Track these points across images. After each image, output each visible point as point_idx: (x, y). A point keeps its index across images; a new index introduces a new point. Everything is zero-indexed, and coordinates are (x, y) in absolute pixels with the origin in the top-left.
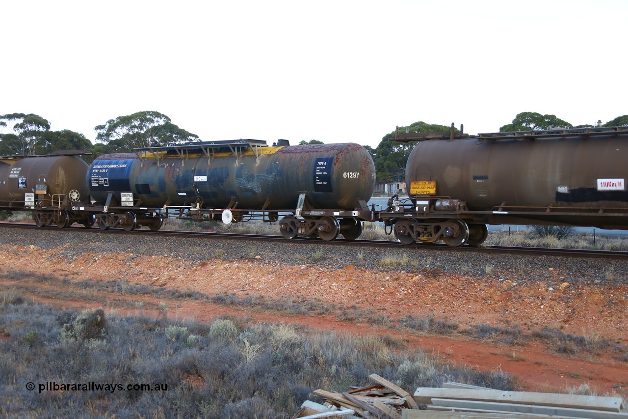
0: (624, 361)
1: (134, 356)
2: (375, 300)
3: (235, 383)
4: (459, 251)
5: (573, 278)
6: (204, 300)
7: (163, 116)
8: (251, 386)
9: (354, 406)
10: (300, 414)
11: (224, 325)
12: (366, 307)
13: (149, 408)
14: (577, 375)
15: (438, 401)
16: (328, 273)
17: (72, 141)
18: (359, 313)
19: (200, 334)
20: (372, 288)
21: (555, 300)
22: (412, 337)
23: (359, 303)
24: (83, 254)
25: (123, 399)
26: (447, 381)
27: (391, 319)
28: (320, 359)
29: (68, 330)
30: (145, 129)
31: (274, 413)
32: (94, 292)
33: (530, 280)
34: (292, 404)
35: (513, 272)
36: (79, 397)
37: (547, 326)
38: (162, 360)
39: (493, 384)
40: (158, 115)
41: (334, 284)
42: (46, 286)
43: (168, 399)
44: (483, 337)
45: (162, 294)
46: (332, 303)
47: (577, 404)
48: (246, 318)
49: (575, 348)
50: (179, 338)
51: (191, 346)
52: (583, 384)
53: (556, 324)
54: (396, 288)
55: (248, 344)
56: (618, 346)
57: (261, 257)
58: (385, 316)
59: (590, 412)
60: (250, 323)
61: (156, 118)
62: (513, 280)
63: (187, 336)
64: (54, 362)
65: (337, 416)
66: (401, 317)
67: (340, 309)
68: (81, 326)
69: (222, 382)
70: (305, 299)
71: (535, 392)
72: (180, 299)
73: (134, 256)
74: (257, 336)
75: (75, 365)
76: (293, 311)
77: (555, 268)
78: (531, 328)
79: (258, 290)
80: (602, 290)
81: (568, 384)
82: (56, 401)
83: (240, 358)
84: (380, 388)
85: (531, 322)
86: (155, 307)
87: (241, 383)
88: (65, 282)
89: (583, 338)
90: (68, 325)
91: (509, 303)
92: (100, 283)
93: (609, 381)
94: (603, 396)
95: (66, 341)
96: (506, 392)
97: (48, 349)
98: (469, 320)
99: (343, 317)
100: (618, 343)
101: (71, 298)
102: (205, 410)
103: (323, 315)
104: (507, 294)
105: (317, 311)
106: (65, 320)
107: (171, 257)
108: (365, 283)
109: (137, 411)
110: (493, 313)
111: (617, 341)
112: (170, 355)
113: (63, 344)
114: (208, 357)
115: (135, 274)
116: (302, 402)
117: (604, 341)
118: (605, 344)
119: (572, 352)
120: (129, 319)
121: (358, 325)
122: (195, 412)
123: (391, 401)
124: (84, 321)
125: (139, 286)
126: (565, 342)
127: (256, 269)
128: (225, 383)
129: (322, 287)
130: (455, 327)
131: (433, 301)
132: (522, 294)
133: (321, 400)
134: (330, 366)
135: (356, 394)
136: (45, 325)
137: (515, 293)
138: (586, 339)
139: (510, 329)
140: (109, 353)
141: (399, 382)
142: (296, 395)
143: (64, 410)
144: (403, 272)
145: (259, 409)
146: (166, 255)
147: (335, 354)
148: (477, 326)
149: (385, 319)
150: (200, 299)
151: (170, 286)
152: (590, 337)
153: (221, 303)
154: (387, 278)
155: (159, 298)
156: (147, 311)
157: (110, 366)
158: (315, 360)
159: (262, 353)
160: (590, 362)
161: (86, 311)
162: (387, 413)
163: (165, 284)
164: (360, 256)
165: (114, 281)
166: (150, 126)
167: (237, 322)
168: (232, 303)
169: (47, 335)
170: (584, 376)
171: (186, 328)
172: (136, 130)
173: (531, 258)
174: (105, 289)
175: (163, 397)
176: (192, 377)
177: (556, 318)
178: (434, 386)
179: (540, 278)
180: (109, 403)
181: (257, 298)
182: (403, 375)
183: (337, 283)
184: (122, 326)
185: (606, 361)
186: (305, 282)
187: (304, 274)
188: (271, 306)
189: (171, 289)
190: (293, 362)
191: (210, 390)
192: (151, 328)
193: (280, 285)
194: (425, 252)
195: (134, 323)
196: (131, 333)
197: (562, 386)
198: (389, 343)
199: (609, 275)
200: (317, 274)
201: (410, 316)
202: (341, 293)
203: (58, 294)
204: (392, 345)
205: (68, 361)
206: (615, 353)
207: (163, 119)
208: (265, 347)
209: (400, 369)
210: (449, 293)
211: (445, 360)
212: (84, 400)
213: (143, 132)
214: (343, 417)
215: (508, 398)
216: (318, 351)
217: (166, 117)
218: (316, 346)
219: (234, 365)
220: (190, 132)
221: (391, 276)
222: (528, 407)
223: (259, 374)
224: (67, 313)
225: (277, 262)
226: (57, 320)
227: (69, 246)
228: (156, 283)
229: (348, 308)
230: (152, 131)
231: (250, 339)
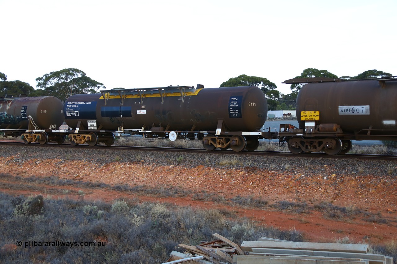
0: (370, 222)
1: (63, 225)
2: (216, 187)
3: (128, 241)
4: (269, 155)
5: (338, 171)
6: (108, 188)
7: (81, 71)
8: (138, 242)
9: (204, 254)
10: (170, 260)
11: (121, 204)
12: (211, 191)
13: (72, 258)
14: (341, 231)
15: (256, 249)
16: (187, 170)
17: (21, 88)
18: (207, 195)
19: (105, 210)
20: (214, 179)
21: (328, 185)
22: (240, 210)
23: (206, 189)
24: (29, 160)
25: (55, 252)
26: (261, 237)
27: (227, 198)
28: (182, 225)
29: (19, 209)
30: (69, 80)
31: (153, 259)
32: (36, 184)
33: (313, 173)
34: (164, 253)
35: (302, 168)
36: (26, 252)
37: (323, 202)
38: (81, 227)
39: (290, 238)
40: (77, 71)
41: (191, 177)
42: (5, 181)
43: (84, 252)
44: (284, 209)
45: (80, 185)
46: (189, 189)
47: (341, 249)
48: (134, 199)
49: (340, 214)
50: (92, 213)
51: (99, 218)
52: (345, 236)
53: (329, 200)
54: (229, 179)
55: (136, 216)
56: (366, 213)
57: (144, 160)
58: (223, 197)
59: (349, 254)
60: (137, 203)
61: (76, 73)
62: (302, 173)
63: (97, 211)
64: (9, 230)
65: (192, 260)
66: (233, 197)
67: (195, 192)
68: (28, 207)
69: (119, 241)
70: (172, 187)
71: (316, 242)
72: (92, 188)
73: (62, 161)
74: (142, 211)
75: (23, 232)
76: (164, 194)
77: (328, 165)
78: (313, 202)
79: (142, 182)
80: (356, 178)
81: (336, 237)
82: (11, 255)
83: (131, 225)
84: (219, 242)
85: (313, 199)
86: (76, 193)
87: (132, 241)
88: (17, 178)
89: (345, 208)
90: (19, 206)
91: (300, 187)
92: (40, 178)
93: (361, 234)
94: (357, 244)
95: (17, 216)
96: (298, 243)
97: (5, 221)
98: (275, 198)
99: (196, 198)
100: (366, 211)
101: (21, 188)
102: (109, 259)
103: (184, 197)
104: (298, 182)
105: (180, 194)
106: (17, 203)
107: (86, 161)
108: (210, 176)
109: (64, 260)
110: (290, 194)
111: (365, 210)
112: (86, 224)
113: (16, 218)
114: (110, 224)
115: (63, 173)
116: (171, 252)
117: (358, 210)
118: (358, 212)
119: (338, 217)
120: (59, 201)
121: (206, 203)
122: (102, 260)
123: (227, 250)
124: (29, 203)
125: (66, 180)
126: (334, 211)
127: (141, 168)
128: (121, 241)
129: (183, 179)
130: (266, 203)
131: (252, 187)
132: (307, 182)
133: (182, 250)
134: (188, 229)
135: (205, 246)
136: (3, 206)
137: (304, 181)
138: (347, 209)
139: (300, 204)
140: (46, 223)
141: (232, 238)
142: (167, 247)
143: (16, 261)
144: (234, 169)
145: (143, 257)
146: (83, 160)
147: (192, 221)
148: (280, 202)
149: (223, 199)
150: (105, 187)
151: (86, 180)
152: (349, 208)
153: (119, 190)
154: (224, 173)
155: (79, 187)
156: (71, 196)
157: (47, 232)
158: (178, 225)
159: (145, 221)
160: (349, 223)
161: (31, 196)
162: (224, 257)
163: (82, 179)
164: (207, 159)
165: (49, 177)
166: (72, 78)
167: (129, 202)
168: (126, 190)
169: (5, 212)
170: (346, 232)
171: (96, 207)
172: (63, 81)
173: (313, 159)
174: (43, 183)
175: (81, 251)
176: (100, 238)
177: (329, 196)
178: (253, 240)
179: (319, 172)
180: (46, 255)
181: (141, 187)
182: (234, 234)
183: (193, 176)
184: (54, 206)
185: (359, 222)
186: (172, 176)
187: (171, 171)
188: (151, 192)
189: (86, 181)
190: (164, 227)
191: (111, 246)
192: (73, 206)
193: (156, 178)
194: (247, 156)
195: (63, 203)
196: (61, 211)
197: (332, 238)
198: (225, 213)
199: (361, 169)
200: (179, 171)
201: (238, 197)
202: (195, 182)
203: (12, 186)
204: (227, 215)
205: (19, 229)
206: (365, 217)
207: (81, 73)
208: (147, 217)
209: (232, 230)
210: (262, 182)
211: (261, 224)
212: (29, 254)
213: (67, 82)
214: (196, 261)
215: (299, 247)
216: (180, 220)
217: (83, 72)
218: (179, 216)
219: (127, 229)
220: (98, 82)
221: (226, 172)
222: (311, 252)
223: (143, 235)
224: (18, 198)
225: (154, 163)
226: (12, 203)
227: (19, 155)
228: (77, 178)
229: (199, 192)
230: (73, 81)
231: (137, 212)
